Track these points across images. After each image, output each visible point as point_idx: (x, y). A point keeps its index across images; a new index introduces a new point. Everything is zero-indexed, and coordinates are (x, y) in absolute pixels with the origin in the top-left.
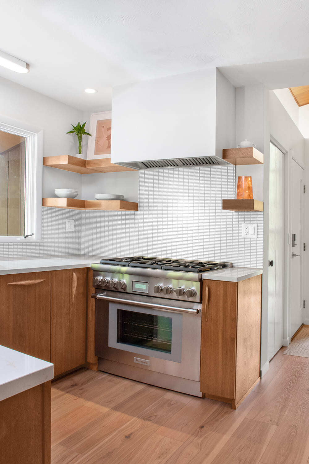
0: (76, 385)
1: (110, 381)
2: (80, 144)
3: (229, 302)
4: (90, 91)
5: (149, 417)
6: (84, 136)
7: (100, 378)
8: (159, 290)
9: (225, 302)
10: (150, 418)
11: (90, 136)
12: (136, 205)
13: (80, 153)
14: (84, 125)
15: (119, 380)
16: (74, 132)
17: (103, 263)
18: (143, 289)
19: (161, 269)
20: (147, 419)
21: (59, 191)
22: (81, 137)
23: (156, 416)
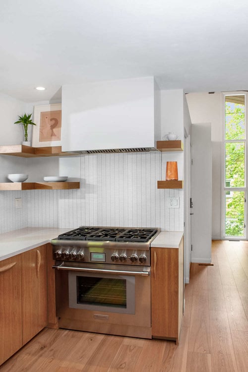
0: (45, 347)
1: (73, 337)
2: (26, 132)
3: (173, 264)
4: (41, 89)
5: (121, 365)
6: (29, 125)
7: (64, 335)
8: (114, 258)
9: (169, 264)
10: (121, 367)
11: (34, 126)
12: (78, 183)
13: (26, 140)
14: (29, 117)
15: (80, 334)
16: (20, 122)
17: (61, 239)
18: (100, 259)
19: (115, 241)
20: (119, 368)
21: (11, 177)
22: (27, 126)
23: (125, 363)
